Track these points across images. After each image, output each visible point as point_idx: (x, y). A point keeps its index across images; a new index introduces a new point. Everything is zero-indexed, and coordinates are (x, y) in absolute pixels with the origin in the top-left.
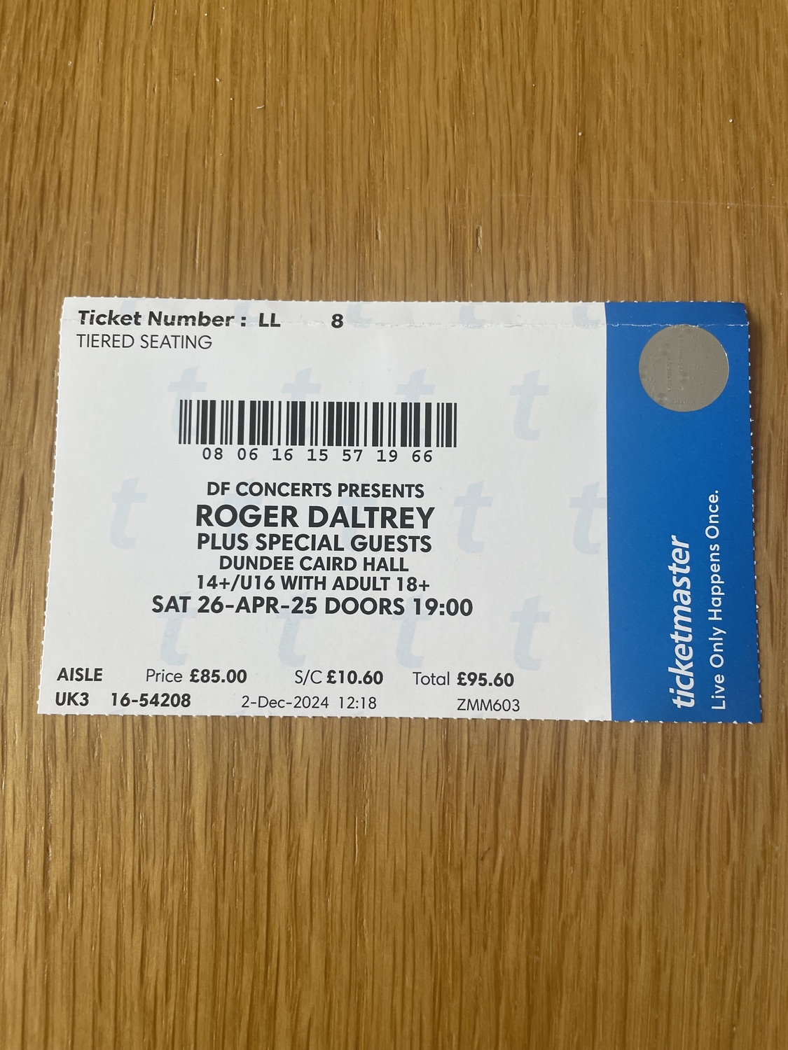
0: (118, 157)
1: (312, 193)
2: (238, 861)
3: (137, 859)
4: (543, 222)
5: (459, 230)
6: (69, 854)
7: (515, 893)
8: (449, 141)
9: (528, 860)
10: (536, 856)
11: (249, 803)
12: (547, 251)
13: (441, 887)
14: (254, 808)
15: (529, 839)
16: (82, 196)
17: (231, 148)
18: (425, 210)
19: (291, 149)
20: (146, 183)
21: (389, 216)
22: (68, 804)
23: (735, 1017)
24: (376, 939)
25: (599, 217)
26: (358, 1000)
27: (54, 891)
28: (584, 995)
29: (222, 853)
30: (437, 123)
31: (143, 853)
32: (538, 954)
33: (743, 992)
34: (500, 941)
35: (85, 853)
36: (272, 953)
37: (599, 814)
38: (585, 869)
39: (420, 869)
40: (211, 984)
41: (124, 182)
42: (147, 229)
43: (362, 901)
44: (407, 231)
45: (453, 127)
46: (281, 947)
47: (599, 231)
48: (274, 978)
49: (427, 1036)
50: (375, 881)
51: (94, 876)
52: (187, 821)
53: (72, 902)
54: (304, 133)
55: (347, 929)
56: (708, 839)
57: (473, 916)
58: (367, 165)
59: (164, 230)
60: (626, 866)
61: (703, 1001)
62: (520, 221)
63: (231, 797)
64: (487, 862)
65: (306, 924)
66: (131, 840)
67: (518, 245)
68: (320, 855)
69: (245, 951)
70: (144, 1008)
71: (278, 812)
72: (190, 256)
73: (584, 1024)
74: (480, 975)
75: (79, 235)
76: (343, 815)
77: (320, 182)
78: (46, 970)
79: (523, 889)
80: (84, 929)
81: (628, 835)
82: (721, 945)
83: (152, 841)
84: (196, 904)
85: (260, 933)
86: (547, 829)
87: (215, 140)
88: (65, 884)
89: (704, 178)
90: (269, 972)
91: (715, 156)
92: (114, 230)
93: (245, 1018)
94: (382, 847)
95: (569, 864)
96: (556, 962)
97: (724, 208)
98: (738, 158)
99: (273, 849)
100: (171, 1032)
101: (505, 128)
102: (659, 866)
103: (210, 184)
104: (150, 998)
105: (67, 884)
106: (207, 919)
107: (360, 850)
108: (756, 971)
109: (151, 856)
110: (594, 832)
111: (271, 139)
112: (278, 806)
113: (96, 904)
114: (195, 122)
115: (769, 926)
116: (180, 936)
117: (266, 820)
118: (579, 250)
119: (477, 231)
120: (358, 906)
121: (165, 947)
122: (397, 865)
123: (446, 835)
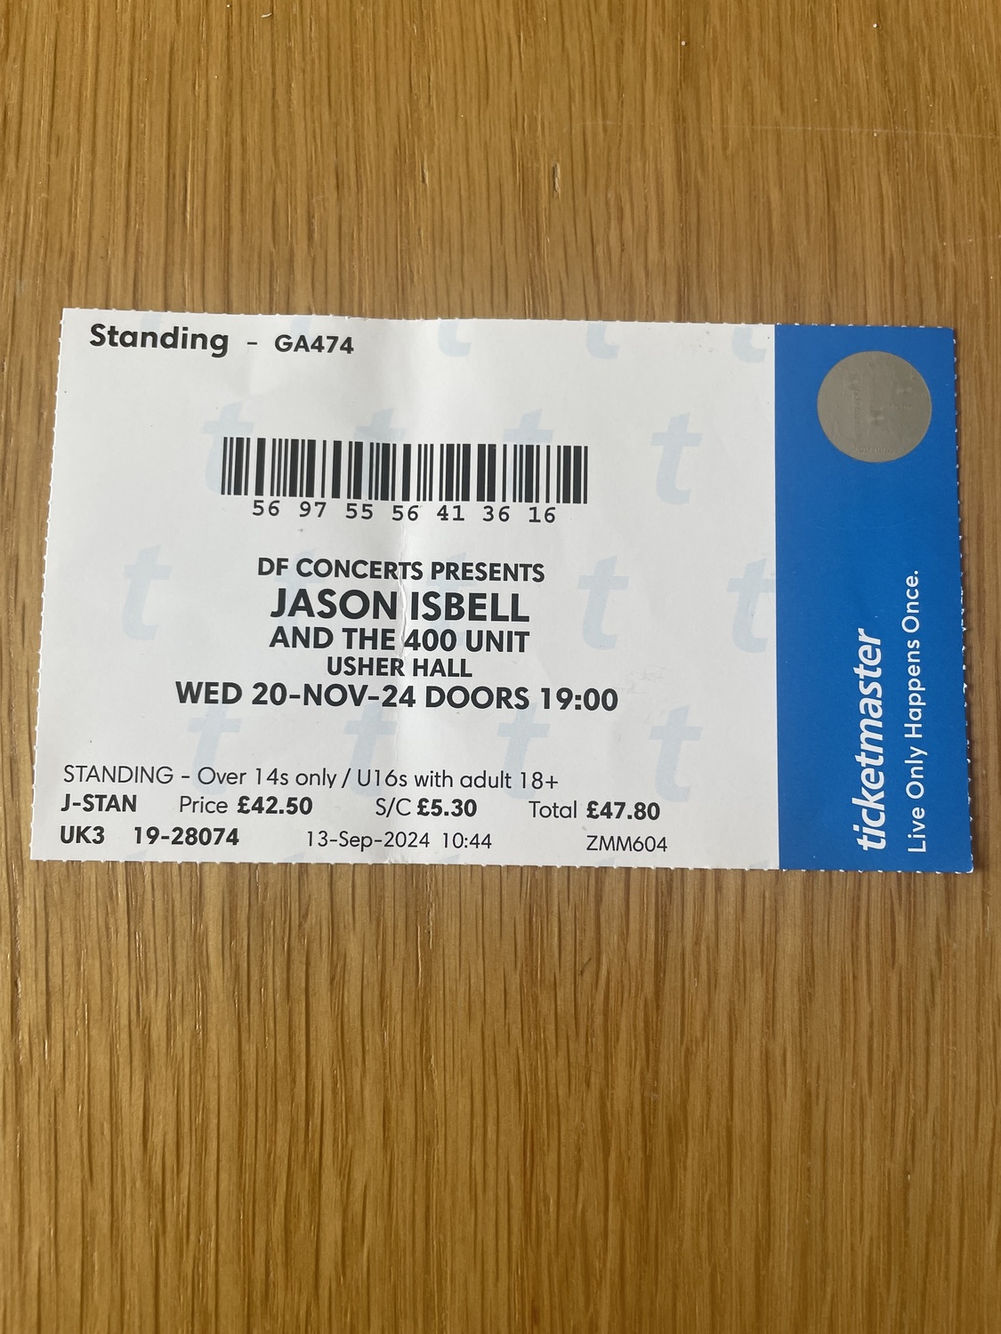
0: (81, 84)
1: (336, 125)
2: (266, 990)
3: (133, 992)
4: (639, 157)
5: (530, 170)
6: (44, 988)
7: (624, 1014)
8: (514, 54)
9: (639, 972)
10: (650, 966)
11: (278, 914)
12: (645, 195)
13: (529, 1011)
14: (285, 920)
15: (641, 947)
16: (35, 137)
17: (229, 68)
18: (486, 143)
19: (308, 68)
20: (118, 116)
21: (439, 152)
22: (41, 923)
23: (910, 1162)
24: (448, 1081)
25: (710, 150)
26: (427, 1159)
27: (26, 1037)
28: (715, 1140)
29: (245, 979)
30: (498, 32)
31: (141, 982)
32: (655, 1090)
33: (918, 1130)
34: (607, 1075)
35: (66, 987)
36: (313, 1105)
37: (729, 910)
38: (713, 982)
39: (503, 989)
40: (236, 1146)
41: (88, 115)
42: (120, 176)
43: (428, 1032)
44: (462, 171)
45: (519, 37)
46: (325, 1096)
47: (710, 168)
48: (317, 1136)
49: (517, 1201)
50: (444, 1006)
51: (78, 1015)
52: (199, 940)
53: (50, 1051)
54: (324, 47)
55: (410, 1070)
56: (868, 937)
57: (572, 1046)
58: (407, 88)
59: (144, 177)
60: (764, 976)
61: (867, 1143)
62: (609, 155)
63: (254, 908)
64: (588, 977)
65: (357, 1065)
66: (126, 967)
67: (607, 188)
68: (373, 977)
69: (279, 1104)
70: (148, 1183)
71: (316, 923)
72: (178, 209)
73: (717, 1177)
74: (583, 1120)
75: (32, 185)
76: (401, 925)
77: (347, 109)
78: (18, 1140)
79: (635, 1010)
80: (67, 1084)
81: (766, 936)
82: (887, 1070)
83: (153, 967)
84: (213, 1045)
85: (298, 1079)
86: (663, 932)
87: (207, 60)
88: (41, 1028)
89: (844, 98)
90: (310, 1128)
91: (856, 71)
92: (78, 177)
93: (282, 1189)
94: (452, 963)
95: (692, 975)
96: (678, 1100)
97: (870, 135)
98: (886, 73)
99: (311, 971)
100: (185, 1213)
101: (586, 36)
102: (807, 973)
103: (202, 116)
104: (157, 1169)
105: (42, 1027)
106: (227, 1065)
107: (425, 968)
108: (934, 1102)
109: (153, 987)
110: (722, 933)
111: (281, 56)
112: (316, 916)
113: (82, 1051)
114: (181, 35)
115: (948, 1044)
116: (193, 1087)
117: (301, 935)
118: (687, 192)
119: (554, 170)
120: (424, 1039)
121: (175, 1103)
122: (472, 985)
123: (534, 944)
